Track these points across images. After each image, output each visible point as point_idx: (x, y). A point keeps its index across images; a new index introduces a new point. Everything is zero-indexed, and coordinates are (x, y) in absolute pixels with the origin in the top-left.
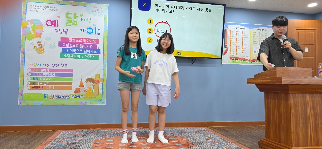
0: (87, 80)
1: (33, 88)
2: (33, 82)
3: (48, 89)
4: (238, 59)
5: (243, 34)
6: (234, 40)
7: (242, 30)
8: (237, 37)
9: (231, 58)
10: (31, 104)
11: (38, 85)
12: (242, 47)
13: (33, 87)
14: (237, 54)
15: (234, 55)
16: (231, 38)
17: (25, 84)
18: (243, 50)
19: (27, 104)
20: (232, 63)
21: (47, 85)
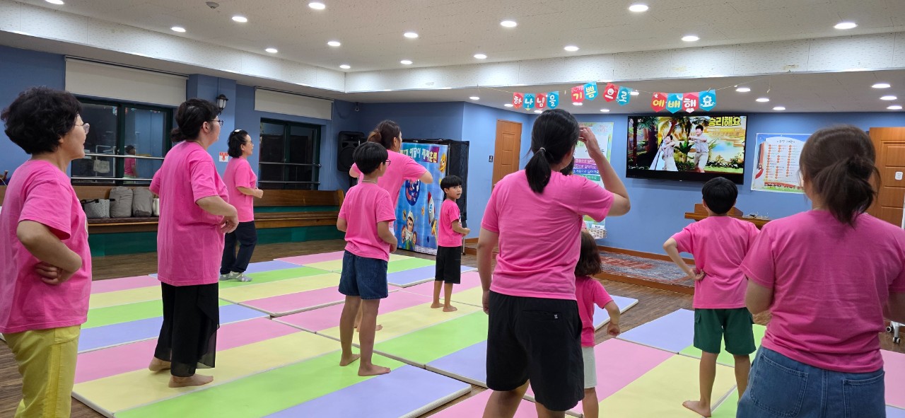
4: (779, 185)
5: (790, 149)
6: (774, 159)
7: (790, 144)
8: (780, 154)
9: (766, 183)
12: (788, 168)
14: (776, 178)
15: (772, 179)
16: (769, 156)
18: (787, 173)
20: (767, 189)
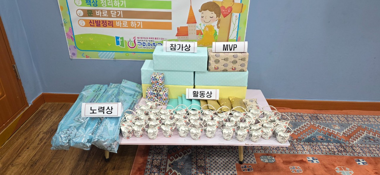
0: (205, 7)
1: (91, 24)
2: (88, 10)
3: (122, 27)
10: (94, 56)
11: (99, 16)
13: (91, 22)
17: (73, 15)
19: (87, 57)
21: (117, 17)
